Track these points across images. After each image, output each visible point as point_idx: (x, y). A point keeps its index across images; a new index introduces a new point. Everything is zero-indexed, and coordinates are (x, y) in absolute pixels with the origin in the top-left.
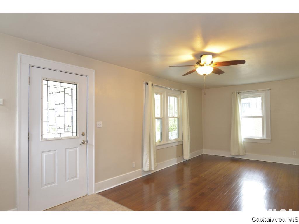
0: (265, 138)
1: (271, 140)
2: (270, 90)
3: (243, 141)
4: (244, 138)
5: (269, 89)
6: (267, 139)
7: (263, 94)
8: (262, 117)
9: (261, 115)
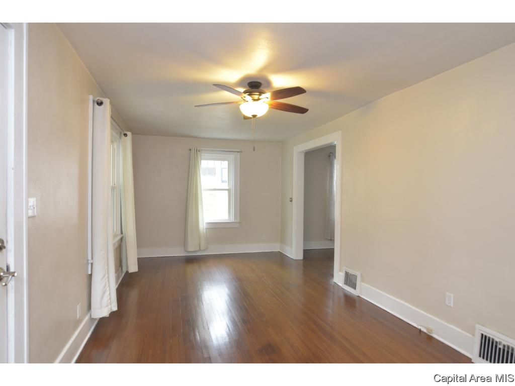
0: (232, 220)
1: (239, 223)
2: (242, 152)
3: (205, 228)
4: (206, 223)
5: (239, 150)
6: (236, 221)
7: (232, 156)
8: (229, 190)
9: (227, 188)
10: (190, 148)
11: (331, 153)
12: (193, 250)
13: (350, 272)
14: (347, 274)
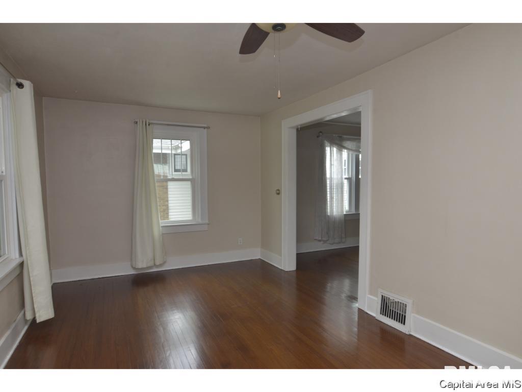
0: (198, 221)
2: (208, 128)
3: (161, 233)
4: (163, 227)
5: (206, 126)
6: (204, 222)
7: (196, 134)
8: (192, 181)
9: (190, 177)
10: (136, 120)
11: (321, 132)
12: (145, 266)
13: (391, 298)
14: (384, 299)
